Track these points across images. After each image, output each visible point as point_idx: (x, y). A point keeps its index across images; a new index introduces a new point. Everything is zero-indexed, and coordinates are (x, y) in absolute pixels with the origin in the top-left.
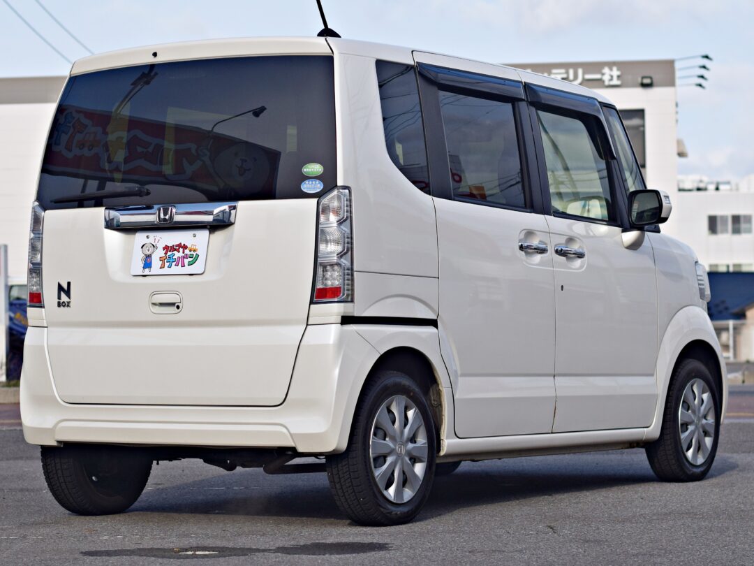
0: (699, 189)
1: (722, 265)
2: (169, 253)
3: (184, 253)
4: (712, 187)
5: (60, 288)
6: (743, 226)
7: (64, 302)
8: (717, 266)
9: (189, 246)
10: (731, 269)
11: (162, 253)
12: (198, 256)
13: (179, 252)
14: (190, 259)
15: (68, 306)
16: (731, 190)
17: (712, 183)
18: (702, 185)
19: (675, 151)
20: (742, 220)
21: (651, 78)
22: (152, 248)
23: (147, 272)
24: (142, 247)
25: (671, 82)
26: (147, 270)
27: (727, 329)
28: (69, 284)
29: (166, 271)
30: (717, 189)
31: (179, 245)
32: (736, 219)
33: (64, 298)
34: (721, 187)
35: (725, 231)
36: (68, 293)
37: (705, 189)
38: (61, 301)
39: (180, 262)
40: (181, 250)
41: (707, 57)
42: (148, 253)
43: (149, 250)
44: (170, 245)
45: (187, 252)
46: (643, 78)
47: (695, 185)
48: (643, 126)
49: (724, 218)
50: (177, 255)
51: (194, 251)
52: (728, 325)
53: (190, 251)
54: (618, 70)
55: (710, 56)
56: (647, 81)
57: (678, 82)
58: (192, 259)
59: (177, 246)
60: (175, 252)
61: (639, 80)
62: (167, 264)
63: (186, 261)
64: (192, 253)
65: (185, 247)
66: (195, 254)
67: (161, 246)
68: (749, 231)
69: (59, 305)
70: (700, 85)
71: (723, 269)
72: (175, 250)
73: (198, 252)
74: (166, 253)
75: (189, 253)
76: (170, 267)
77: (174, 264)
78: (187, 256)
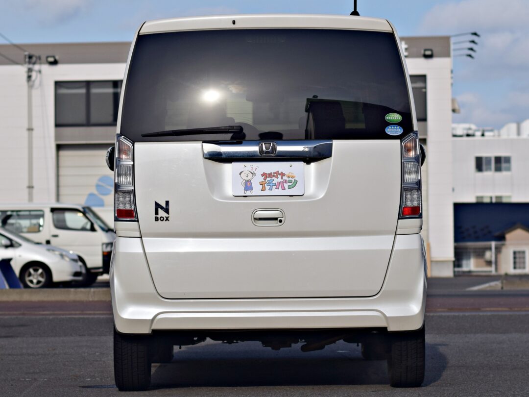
0: (468, 135)
1: (487, 197)
2: (268, 179)
3: (282, 179)
4: (479, 134)
5: (157, 206)
6: (504, 165)
7: (161, 217)
8: (482, 197)
9: (287, 173)
10: (494, 201)
11: (262, 179)
12: (296, 182)
13: (278, 178)
14: (290, 184)
15: (167, 219)
16: (494, 136)
17: (478, 130)
18: (470, 132)
19: (450, 108)
20: (503, 160)
21: (431, 50)
22: (250, 175)
23: (248, 193)
24: (240, 174)
25: (447, 54)
26: (248, 191)
27: (490, 249)
28: (167, 203)
29: (266, 192)
30: (483, 135)
31: (277, 173)
32: (498, 160)
33: (161, 213)
34: (486, 134)
35: (489, 169)
36: (167, 211)
37: (473, 135)
38: (159, 216)
39: (279, 185)
40: (279, 176)
41: (475, 34)
43: (247, 176)
44: (268, 172)
45: (285, 178)
46: (425, 50)
47: (465, 132)
48: (425, 88)
49: (488, 159)
50: (276, 180)
51: (292, 177)
52: (491, 245)
53: (289, 177)
54: (406, 44)
55: (478, 33)
56: (428, 53)
57: (452, 53)
58: (291, 184)
59: (274, 173)
60: (274, 178)
61: (422, 52)
62: (267, 188)
63: (286, 185)
64: (290, 179)
65: (282, 174)
66: (293, 180)
67: (259, 173)
68: (509, 169)
69: (157, 219)
70: (470, 56)
71: (487, 200)
72: (274, 176)
73: (296, 179)
74: (265, 179)
75: (288, 179)
76: (271, 189)
77: (274, 187)
78: (286, 182)
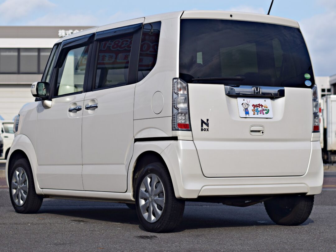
2: (256, 108)
3: (262, 108)
5: (203, 122)
7: (205, 129)
9: (264, 105)
11: (252, 108)
12: (269, 110)
14: (266, 111)
15: (208, 130)
22: (247, 105)
23: (247, 116)
24: (242, 104)
26: (247, 115)
28: (208, 120)
29: (256, 116)
31: (259, 105)
33: (205, 126)
36: (207, 125)
38: (203, 128)
39: (261, 112)
40: (260, 107)
42: (246, 107)
43: (246, 106)
44: (255, 104)
45: (263, 108)
50: (260, 109)
51: (267, 108)
53: (265, 107)
60: (258, 108)
62: (256, 113)
63: (264, 112)
64: (266, 108)
65: (262, 106)
66: (267, 109)
67: (251, 104)
69: (202, 130)
72: (258, 107)
73: (268, 108)
74: (254, 108)
75: (265, 109)
76: (258, 114)
77: (259, 113)
78: (264, 110)
